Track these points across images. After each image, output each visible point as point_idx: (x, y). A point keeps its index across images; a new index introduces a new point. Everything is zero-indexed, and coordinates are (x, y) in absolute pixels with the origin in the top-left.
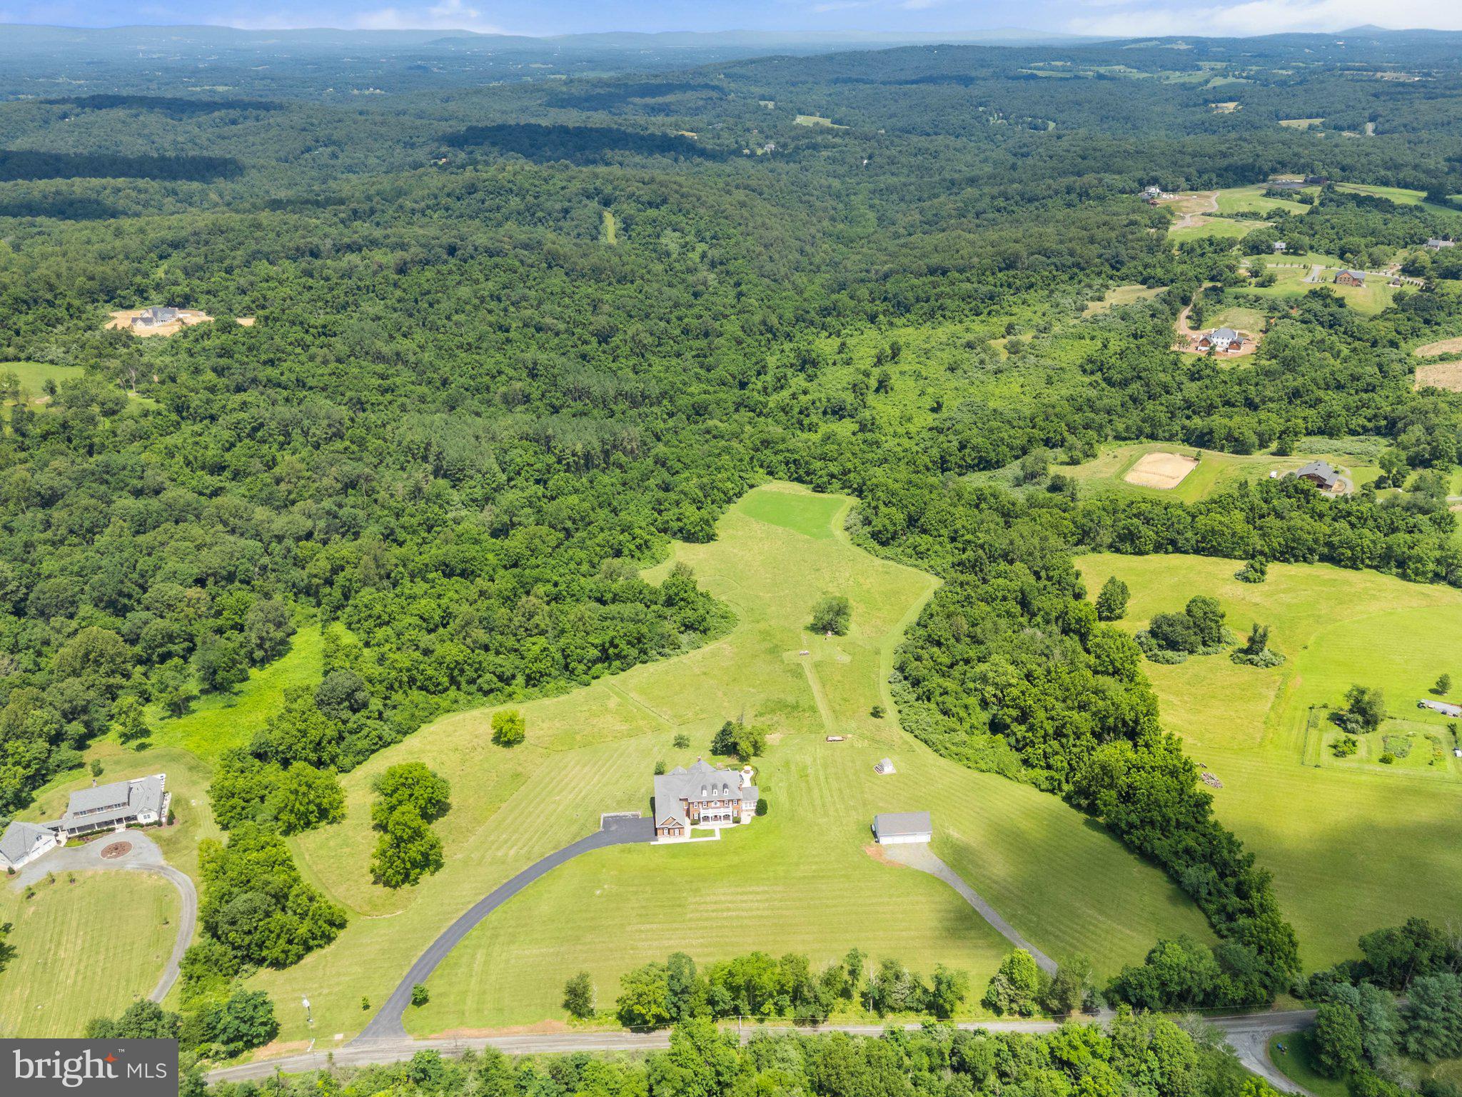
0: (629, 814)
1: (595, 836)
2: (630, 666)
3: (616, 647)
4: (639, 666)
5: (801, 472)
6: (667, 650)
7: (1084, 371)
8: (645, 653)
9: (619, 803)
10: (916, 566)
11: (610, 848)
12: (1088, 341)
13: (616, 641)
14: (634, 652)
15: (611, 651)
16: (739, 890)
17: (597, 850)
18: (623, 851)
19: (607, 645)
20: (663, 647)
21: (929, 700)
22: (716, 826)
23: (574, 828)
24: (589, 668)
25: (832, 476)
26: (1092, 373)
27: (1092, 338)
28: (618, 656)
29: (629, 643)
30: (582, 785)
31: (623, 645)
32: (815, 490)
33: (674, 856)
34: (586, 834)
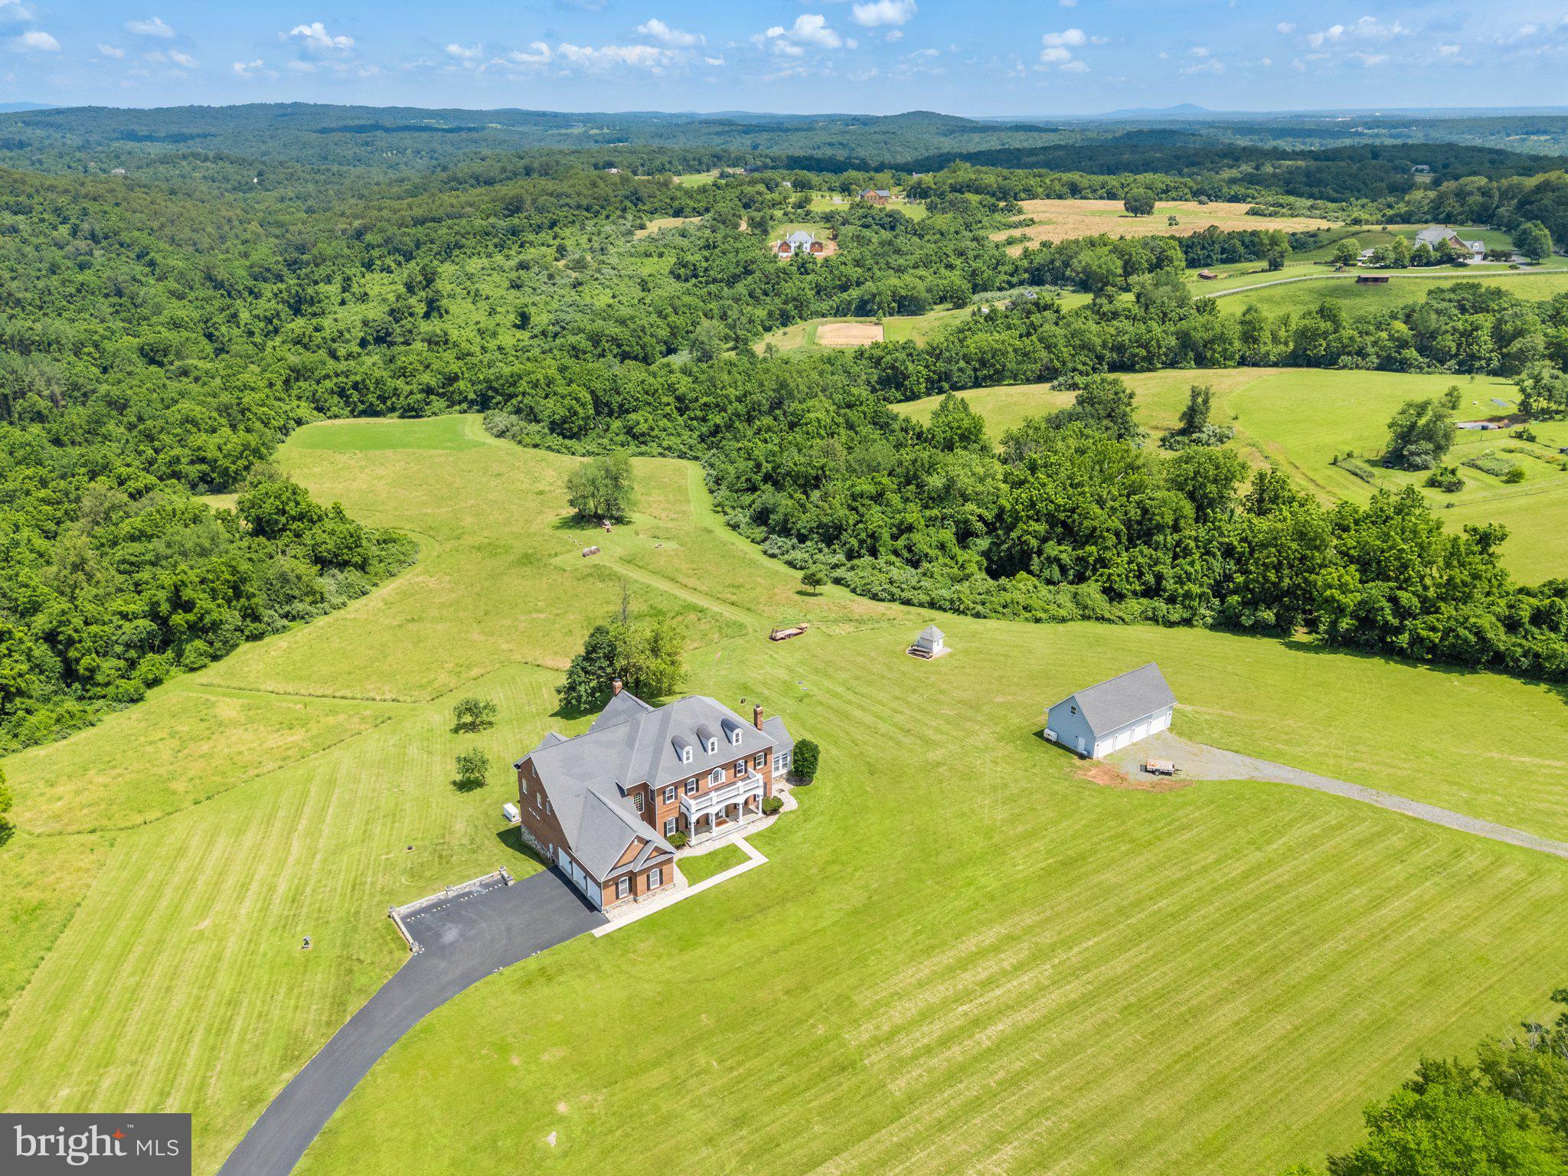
0: (471, 884)
1: (405, 976)
2: (230, 647)
3: (188, 606)
4: (245, 647)
5: (372, 398)
6: (299, 606)
7: (678, 277)
8: (256, 618)
9: (415, 873)
10: (642, 454)
11: (479, 990)
12: (656, 259)
13: (187, 594)
14: (231, 617)
15: (179, 619)
16: (947, 958)
17: (443, 1011)
18: (527, 983)
19: (164, 608)
20: (291, 598)
21: (874, 552)
22: (733, 834)
23: (320, 979)
24: (133, 664)
25: (429, 391)
26: (686, 280)
27: (661, 255)
28: (197, 629)
29: (214, 594)
30: (262, 871)
31: (203, 602)
32: (402, 417)
33: (685, 943)
34: (373, 979)
